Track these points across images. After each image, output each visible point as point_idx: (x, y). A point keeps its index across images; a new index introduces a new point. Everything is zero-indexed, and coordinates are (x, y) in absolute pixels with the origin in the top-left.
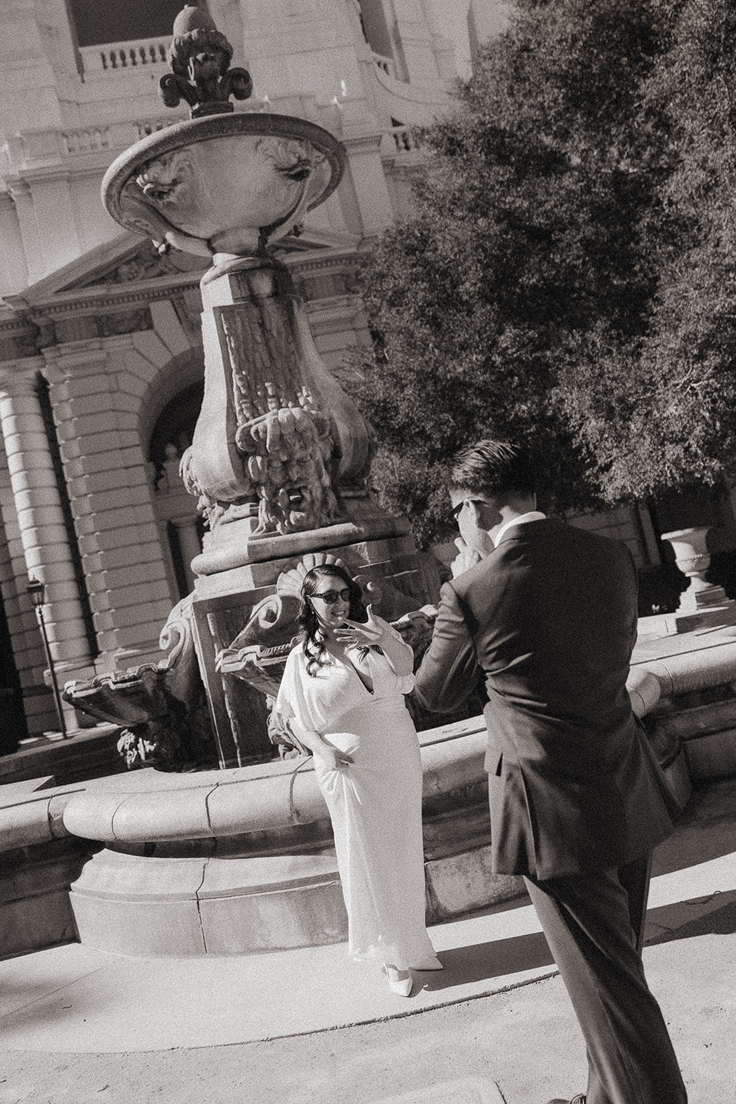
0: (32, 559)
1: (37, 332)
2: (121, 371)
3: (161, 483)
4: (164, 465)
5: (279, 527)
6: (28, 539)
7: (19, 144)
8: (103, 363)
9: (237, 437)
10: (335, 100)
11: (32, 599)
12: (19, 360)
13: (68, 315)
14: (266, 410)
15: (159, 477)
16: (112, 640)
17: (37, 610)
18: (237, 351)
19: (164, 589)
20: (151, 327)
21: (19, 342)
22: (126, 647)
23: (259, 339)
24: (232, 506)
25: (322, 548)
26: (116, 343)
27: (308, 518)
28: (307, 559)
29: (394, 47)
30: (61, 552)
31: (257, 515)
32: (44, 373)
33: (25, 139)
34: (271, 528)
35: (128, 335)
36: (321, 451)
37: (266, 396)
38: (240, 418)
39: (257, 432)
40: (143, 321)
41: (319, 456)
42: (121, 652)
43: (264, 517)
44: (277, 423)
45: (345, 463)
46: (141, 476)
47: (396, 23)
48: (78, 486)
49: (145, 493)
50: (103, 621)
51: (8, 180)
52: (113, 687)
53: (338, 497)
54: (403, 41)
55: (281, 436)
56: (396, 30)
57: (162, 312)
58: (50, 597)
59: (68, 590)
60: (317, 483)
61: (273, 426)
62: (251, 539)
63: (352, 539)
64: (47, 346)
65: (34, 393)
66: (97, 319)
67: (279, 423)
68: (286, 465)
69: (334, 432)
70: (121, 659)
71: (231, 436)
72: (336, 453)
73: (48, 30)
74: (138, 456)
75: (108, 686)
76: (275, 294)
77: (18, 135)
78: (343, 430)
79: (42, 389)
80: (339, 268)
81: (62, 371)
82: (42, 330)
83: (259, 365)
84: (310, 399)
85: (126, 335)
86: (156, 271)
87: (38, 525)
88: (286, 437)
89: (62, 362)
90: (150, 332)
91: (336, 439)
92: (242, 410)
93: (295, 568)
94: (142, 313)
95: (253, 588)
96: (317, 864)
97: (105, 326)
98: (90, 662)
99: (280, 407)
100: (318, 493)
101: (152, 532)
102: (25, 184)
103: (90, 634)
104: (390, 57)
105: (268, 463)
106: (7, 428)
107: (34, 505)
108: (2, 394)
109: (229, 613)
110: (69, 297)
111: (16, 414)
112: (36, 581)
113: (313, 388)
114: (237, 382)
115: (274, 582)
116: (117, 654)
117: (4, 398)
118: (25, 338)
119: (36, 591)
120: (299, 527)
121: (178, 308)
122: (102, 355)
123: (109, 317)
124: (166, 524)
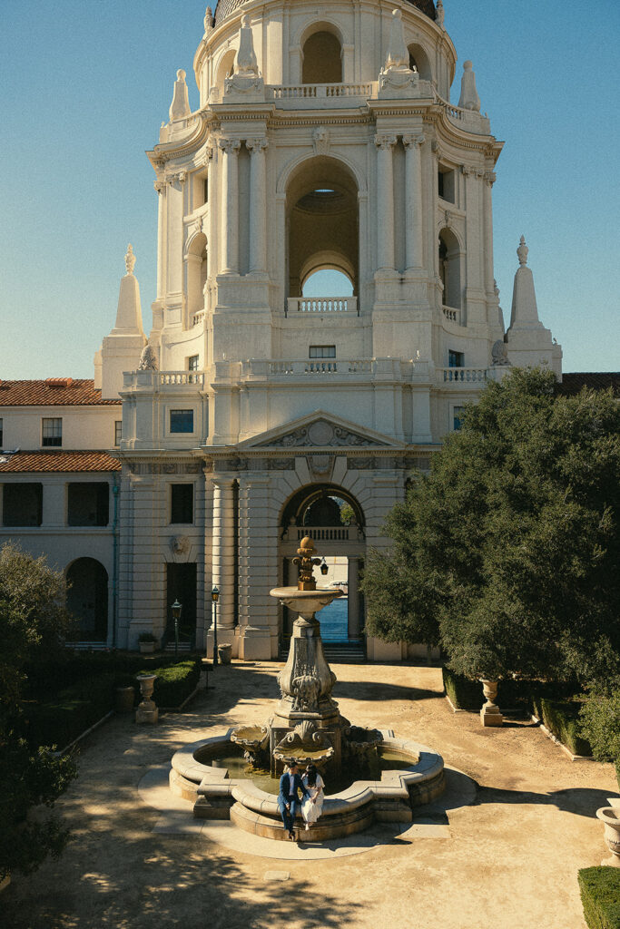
0: (215, 580)
1: (239, 460)
2: (274, 489)
3: (285, 537)
4: (288, 528)
5: (299, 709)
6: (215, 560)
7: (247, 365)
8: (267, 483)
9: (293, 683)
10: (412, 361)
11: (212, 597)
12: (228, 472)
13: (254, 457)
14: (303, 675)
15: (284, 533)
16: (246, 620)
17: (213, 603)
18: (298, 653)
20: (294, 469)
21: (230, 463)
22: (252, 626)
23: (306, 651)
25: (309, 719)
26: (276, 474)
27: (308, 708)
28: (305, 722)
29: (462, 302)
30: (230, 580)
31: (294, 702)
32: (238, 482)
33: (251, 364)
34: (297, 709)
35: (283, 471)
36: (315, 690)
37: (303, 670)
38: (295, 675)
39: (298, 683)
40: (290, 465)
41: (315, 692)
42: (248, 628)
43: (296, 705)
44: (304, 681)
45: (321, 694)
46: (276, 532)
48: (244, 542)
49: (275, 542)
50: (244, 610)
51: (239, 383)
53: (318, 703)
54: (468, 301)
55: (305, 685)
56: (465, 292)
57: (301, 463)
58: (220, 600)
59: (229, 600)
60: (313, 699)
62: (291, 710)
63: (318, 719)
64: (242, 470)
65: (231, 489)
66: (269, 460)
68: (305, 693)
69: (320, 685)
70: (248, 631)
71: (291, 680)
72: (320, 691)
73: (273, 288)
74: (275, 523)
77: (248, 361)
78: (323, 684)
79: (235, 487)
80: (395, 455)
81: (247, 484)
82: (242, 462)
83: (304, 659)
84: (316, 673)
85: (281, 471)
86: (301, 443)
87: (221, 555)
88: (307, 685)
89: (247, 480)
90: (293, 471)
91: (321, 687)
92: (296, 673)
93: (301, 725)
94: (291, 461)
95: (288, 727)
97: (272, 464)
98: (233, 627)
99: (307, 675)
100: (312, 701)
101: (275, 561)
102: (247, 387)
103: (236, 613)
104: (459, 307)
105: (300, 691)
106: (216, 503)
107: (221, 545)
108: (216, 487)
109: (281, 732)
110: (256, 450)
111: (222, 498)
112: (215, 590)
113: (317, 669)
114: (297, 662)
115: (294, 726)
116: (246, 629)
117: (217, 489)
118: (232, 461)
119: (216, 594)
120: (305, 711)
121: (309, 462)
122: (267, 480)
123: (274, 460)
124: (283, 558)
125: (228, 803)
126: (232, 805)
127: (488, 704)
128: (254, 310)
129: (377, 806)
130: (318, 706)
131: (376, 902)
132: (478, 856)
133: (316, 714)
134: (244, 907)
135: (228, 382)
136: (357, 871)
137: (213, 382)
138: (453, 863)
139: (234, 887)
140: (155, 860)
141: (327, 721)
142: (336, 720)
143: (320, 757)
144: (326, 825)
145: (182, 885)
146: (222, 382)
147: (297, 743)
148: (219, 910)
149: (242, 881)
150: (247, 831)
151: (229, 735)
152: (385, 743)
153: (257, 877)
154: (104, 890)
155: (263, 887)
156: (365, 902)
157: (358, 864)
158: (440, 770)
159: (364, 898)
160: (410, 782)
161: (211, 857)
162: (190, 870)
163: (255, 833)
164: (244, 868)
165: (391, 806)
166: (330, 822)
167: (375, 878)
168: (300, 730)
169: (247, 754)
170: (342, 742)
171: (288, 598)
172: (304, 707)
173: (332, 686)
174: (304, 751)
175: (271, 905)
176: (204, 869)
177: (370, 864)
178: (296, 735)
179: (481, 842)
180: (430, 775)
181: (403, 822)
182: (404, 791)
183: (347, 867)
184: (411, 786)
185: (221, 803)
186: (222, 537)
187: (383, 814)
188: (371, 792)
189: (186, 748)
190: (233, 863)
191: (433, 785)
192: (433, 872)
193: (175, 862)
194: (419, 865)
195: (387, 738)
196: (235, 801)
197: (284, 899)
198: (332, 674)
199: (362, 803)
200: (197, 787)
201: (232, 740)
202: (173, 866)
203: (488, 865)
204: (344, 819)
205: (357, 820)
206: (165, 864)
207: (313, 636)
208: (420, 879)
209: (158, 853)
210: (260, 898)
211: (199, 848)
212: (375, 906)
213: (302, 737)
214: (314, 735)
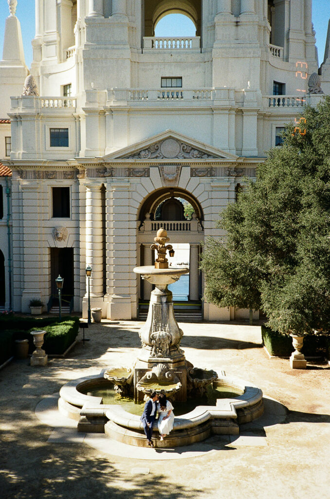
1: (105, 169)
2: (133, 191)
3: (142, 228)
4: (145, 221)
5: (156, 355)
6: (88, 246)
7: (111, 93)
8: (128, 187)
10: (244, 90)
11: (87, 274)
12: (97, 178)
13: (118, 167)
14: (158, 330)
15: (141, 225)
16: (112, 291)
17: (87, 278)
18: (155, 314)
19: (135, 261)
20: (149, 176)
21: (98, 171)
22: (117, 294)
23: (160, 313)
24: (147, 346)
25: (163, 362)
26: (134, 180)
27: (162, 355)
28: (160, 364)
29: (285, 41)
30: (100, 260)
32: (105, 186)
33: (114, 92)
34: (154, 355)
36: (168, 342)
37: (159, 327)
38: (152, 331)
39: (155, 336)
40: (146, 173)
42: (114, 296)
43: (153, 352)
44: (159, 336)
45: (173, 344)
47: (289, 30)
48: (110, 232)
49: (134, 232)
50: (110, 283)
51: (105, 107)
53: (170, 351)
54: (290, 40)
56: (288, 33)
57: (154, 172)
58: (93, 275)
59: (99, 275)
60: (166, 348)
62: (150, 356)
63: (170, 362)
64: (108, 177)
65: (100, 191)
66: (129, 169)
68: (160, 344)
69: (171, 338)
70: (114, 299)
71: (150, 335)
72: (171, 342)
74: (135, 218)
77: (112, 89)
78: (174, 337)
79: (103, 190)
80: (228, 166)
81: (112, 187)
82: (108, 170)
83: (159, 319)
84: (168, 330)
85: (138, 178)
87: (93, 242)
88: (161, 338)
89: (113, 184)
90: (149, 178)
91: (172, 339)
92: (153, 329)
93: (157, 366)
94: (146, 170)
95: (147, 368)
97: (131, 173)
98: (102, 295)
99: (162, 330)
100: (165, 350)
101: (134, 247)
102: (111, 111)
103: (104, 285)
104: (283, 46)
105: (156, 342)
106: (88, 202)
107: (93, 234)
108: (88, 189)
109: (142, 372)
110: (120, 161)
111: (92, 198)
113: (169, 326)
114: (154, 322)
115: (152, 368)
116: (113, 297)
117: (89, 191)
118: (100, 169)
119: (89, 271)
120: (160, 357)
121: (161, 171)
122: (128, 184)
123: (133, 169)
124: (140, 245)
125: (103, 421)
126: (106, 423)
127: (296, 353)
128: (115, 47)
129: (213, 423)
130: (170, 353)
131: (213, 489)
132: (287, 458)
133: (168, 359)
134: (117, 493)
135: (96, 106)
136: (199, 467)
137: (84, 107)
138: (270, 463)
139: (110, 479)
140: (50, 461)
141: (177, 364)
142: (183, 364)
143: (171, 389)
144: (176, 437)
145: (71, 478)
146: (91, 106)
147: (154, 380)
148: (98, 494)
149: (115, 475)
150: (118, 440)
151: (102, 374)
152: (219, 380)
153: (126, 472)
154: (14, 481)
155: (130, 479)
156: (206, 489)
157: (199, 463)
158: (260, 399)
159: (205, 486)
160: (237, 407)
161: (92, 459)
162: (77, 467)
163: (124, 442)
164: (116, 466)
165: (224, 423)
166: (179, 434)
167: (212, 472)
168: (157, 370)
169: (116, 387)
170: (188, 379)
171: (147, 274)
172: (160, 354)
173: (180, 339)
174: (159, 385)
175: (136, 491)
176: (87, 467)
177: (209, 463)
178: (154, 374)
179: (290, 448)
180: (252, 402)
181: (232, 435)
182: (233, 413)
183: (191, 465)
184: (238, 410)
185: (97, 421)
186: (93, 228)
187: (216, 429)
188: (209, 414)
189: (71, 383)
190: (108, 462)
191: (254, 409)
192: (255, 469)
193: (65, 462)
194: (244, 464)
195: (220, 376)
196: (108, 420)
197: (146, 487)
198: (180, 330)
199: (202, 421)
200: (80, 411)
201: (105, 377)
202: (63, 465)
203: (294, 464)
204: (189, 433)
205: (199, 433)
206: (58, 464)
207: (166, 302)
208: (246, 473)
209: (52, 456)
210: (129, 486)
211: (83, 453)
212: (212, 491)
213: (157, 376)
214: (166, 374)
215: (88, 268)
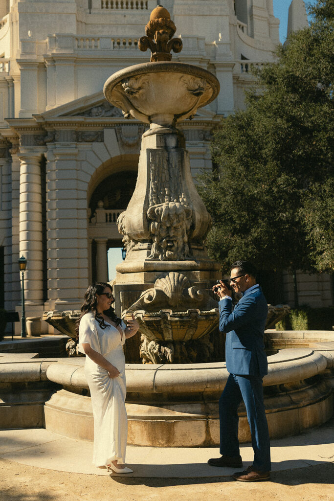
0: (22, 246)
1: (46, 134)
2: (83, 161)
3: (93, 220)
4: (97, 211)
5: (160, 257)
6: (22, 236)
7: (54, 40)
8: (76, 155)
9: (148, 212)
10: (215, 42)
11: (20, 267)
12: (34, 147)
13: (62, 128)
14: (164, 201)
15: (92, 216)
16: (55, 294)
17: (21, 273)
18: (154, 171)
20: (102, 141)
21: (36, 137)
22: (62, 299)
23: (165, 167)
24: (139, 243)
25: (178, 270)
26: (84, 146)
27: (174, 255)
28: (171, 274)
29: (249, 19)
30: (38, 246)
31: (150, 249)
32: (46, 155)
33: (57, 38)
34: (156, 257)
35: (91, 143)
36: (186, 225)
37: (164, 194)
38: (151, 203)
39: (158, 211)
40: (99, 137)
41: (184, 227)
42: (58, 301)
43: (154, 251)
45: (196, 232)
46: (84, 214)
47: (252, 6)
48: (52, 214)
49: (84, 223)
50: (53, 284)
51: (46, 57)
52: (70, 318)
53: (190, 248)
54: (254, 16)
55: (169, 215)
56: (252, 9)
57: (110, 135)
58: (28, 267)
59: (37, 265)
60: (182, 239)
61: (166, 209)
62: (146, 260)
63: (193, 268)
64: (49, 142)
65: (39, 164)
66: (77, 133)
67: (169, 209)
68: (168, 229)
69: (193, 217)
70: (58, 304)
71: (145, 211)
72: (193, 227)
74: (85, 204)
75: (68, 316)
76: (176, 147)
77: (54, 35)
78: (198, 216)
79: (43, 162)
81: (55, 155)
82: (49, 133)
83: (163, 180)
84: (185, 199)
85: (90, 143)
86: (110, 113)
87: (29, 230)
88: (172, 215)
89: (55, 151)
90: (102, 143)
91: (194, 220)
92: (152, 199)
93: (165, 278)
94: (99, 133)
95: (143, 283)
96: (161, 411)
97: (80, 137)
98: (42, 303)
99: (170, 201)
100: (181, 244)
101: (85, 244)
102: (54, 60)
104: (246, 23)
105: (160, 226)
106: (23, 178)
107: (29, 220)
108: (23, 162)
109: (131, 293)
110: (65, 119)
111: (29, 173)
112: (23, 258)
113: (187, 194)
114: (152, 186)
115: (154, 282)
116: (56, 302)
117: (24, 164)
118: (39, 136)
119: (23, 262)
120: (170, 259)
121: (118, 133)
122: (76, 151)
123: (83, 133)
124: (91, 240)
130: (191, 252)
135: (34, 57)
137: (19, 58)
146: (28, 57)
168: (166, 284)
172: (169, 252)
178: (160, 293)
186: (29, 211)
213: (169, 294)
214: (190, 290)
215: (21, 258)
